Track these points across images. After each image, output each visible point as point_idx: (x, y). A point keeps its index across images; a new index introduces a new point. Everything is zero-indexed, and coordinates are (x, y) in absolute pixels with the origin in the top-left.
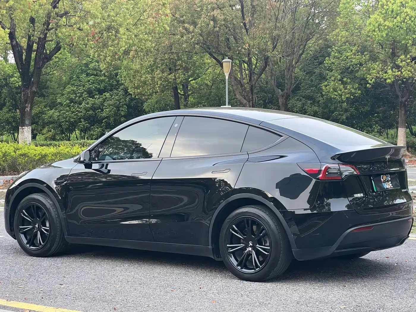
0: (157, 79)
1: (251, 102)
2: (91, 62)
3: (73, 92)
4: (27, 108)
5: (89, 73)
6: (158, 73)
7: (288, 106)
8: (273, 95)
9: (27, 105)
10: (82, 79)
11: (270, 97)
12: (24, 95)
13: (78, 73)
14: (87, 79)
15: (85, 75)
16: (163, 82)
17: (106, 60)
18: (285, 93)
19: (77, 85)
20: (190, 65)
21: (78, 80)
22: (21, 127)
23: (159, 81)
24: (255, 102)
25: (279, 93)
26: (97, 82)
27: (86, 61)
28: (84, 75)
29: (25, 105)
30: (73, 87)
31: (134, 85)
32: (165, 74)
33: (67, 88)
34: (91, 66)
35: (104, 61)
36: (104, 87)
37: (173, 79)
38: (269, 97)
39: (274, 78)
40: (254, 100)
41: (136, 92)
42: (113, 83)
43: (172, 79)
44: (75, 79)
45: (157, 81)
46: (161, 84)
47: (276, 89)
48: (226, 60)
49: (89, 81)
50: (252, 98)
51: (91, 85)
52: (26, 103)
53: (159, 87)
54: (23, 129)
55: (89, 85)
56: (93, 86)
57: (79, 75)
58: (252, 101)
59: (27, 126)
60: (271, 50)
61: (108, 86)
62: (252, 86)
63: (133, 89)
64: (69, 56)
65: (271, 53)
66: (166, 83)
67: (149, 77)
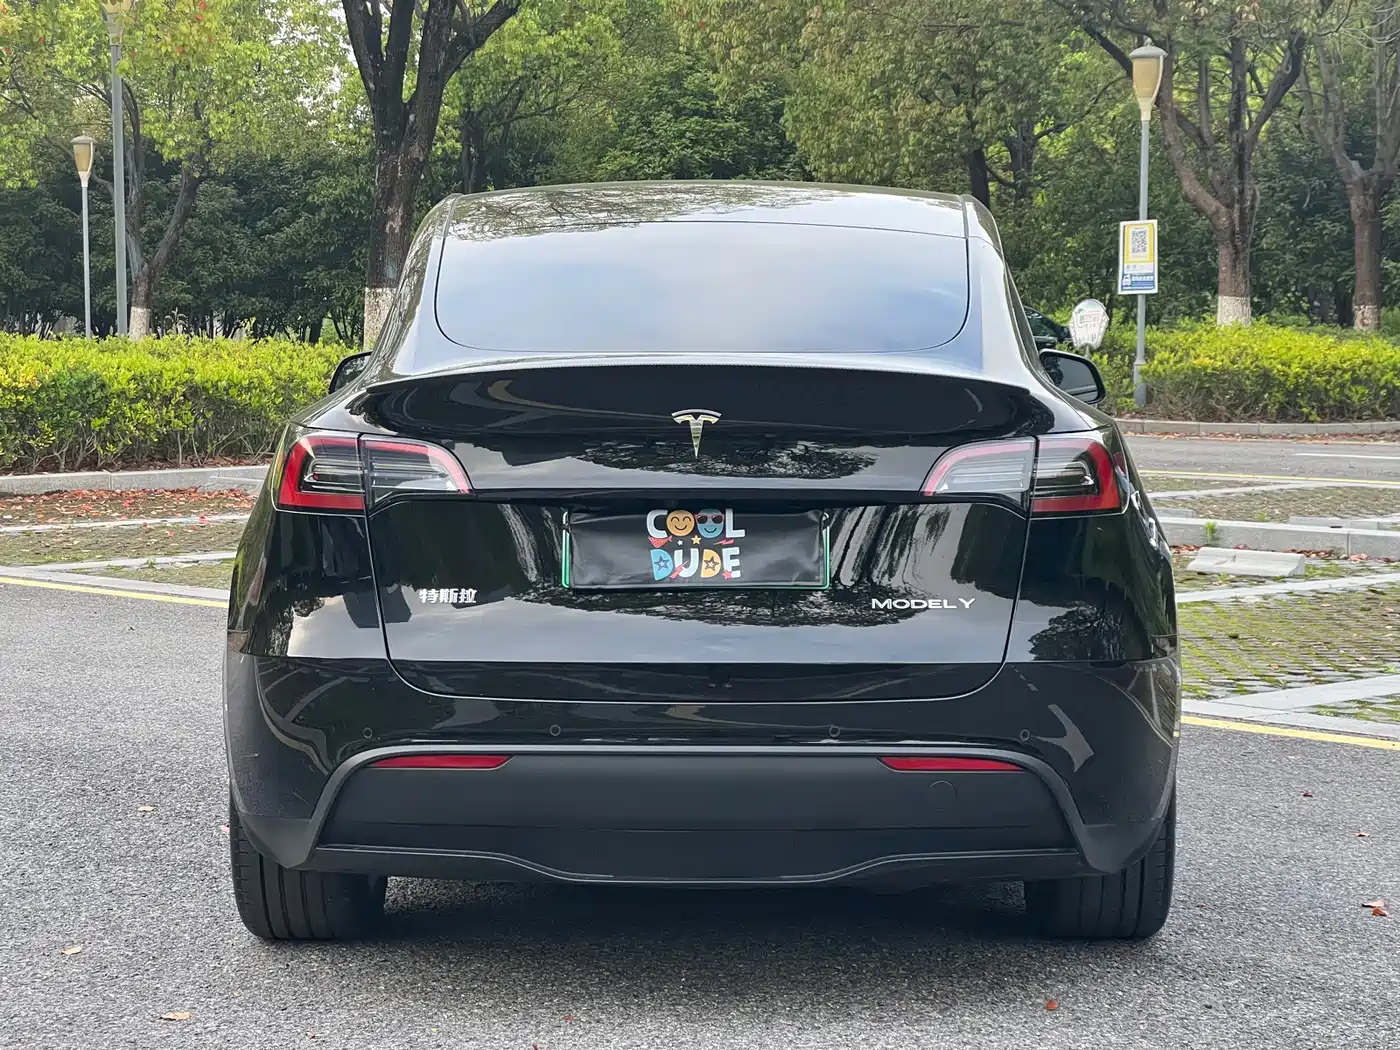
0: (906, 126)
1: (1237, 206)
2: (690, 68)
3: (626, 175)
4: (393, 220)
5: (685, 108)
6: (907, 104)
7: (1385, 222)
8: (1329, 185)
9: (390, 210)
10: (658, 129)
11: (1317, 188)
12: (383, 174)
13: (647, 108)
14: (675, 128)
15: (670, 116)
16: (925, 134)
17: (729, 58)
18: (1373, 174)
19: (640, 150)
20: (1025, 76)
21: (645, 131)
22: (371, 288)
23: (912, 133)
24: (1252, 207)
25: (1350, 173)
26: (712, 139)
27: (675, 65)
28: (666, 115)
29: (386, 209)
30: (626, 155)
31: (828, 146)
32: (935, 108)
33: (606, 159)
34: (691, 82)
35: (722, 61)
36: (734, 155)
37: (963, 125)
38: (1313, 189)
39: (1337, 120)
40: (1249, 198)
41: (834, 170)
42: (766, 143)
43: (957, 125)
44: (633, 127)
45: (907, 134)
46: (920, 142)
47: (1340, 158)
48: (1149, 49)
49: (682, 135)
50: (1242, 192)
51: (687, 147)
52: (388, 204)
53: (913, 154)
54: (376, 296)
55: (682, 149)
56: (695, 152)
57: (651, 115)
58: (1242, 201)
59: (390, 286)
60: (1313, 12)
61: (749, 153)
62: (1242, 147)
63: (823, 161)
64: (614, 46)
65: (1314, 20)
66: (939, 141)
67: (876, 118)
